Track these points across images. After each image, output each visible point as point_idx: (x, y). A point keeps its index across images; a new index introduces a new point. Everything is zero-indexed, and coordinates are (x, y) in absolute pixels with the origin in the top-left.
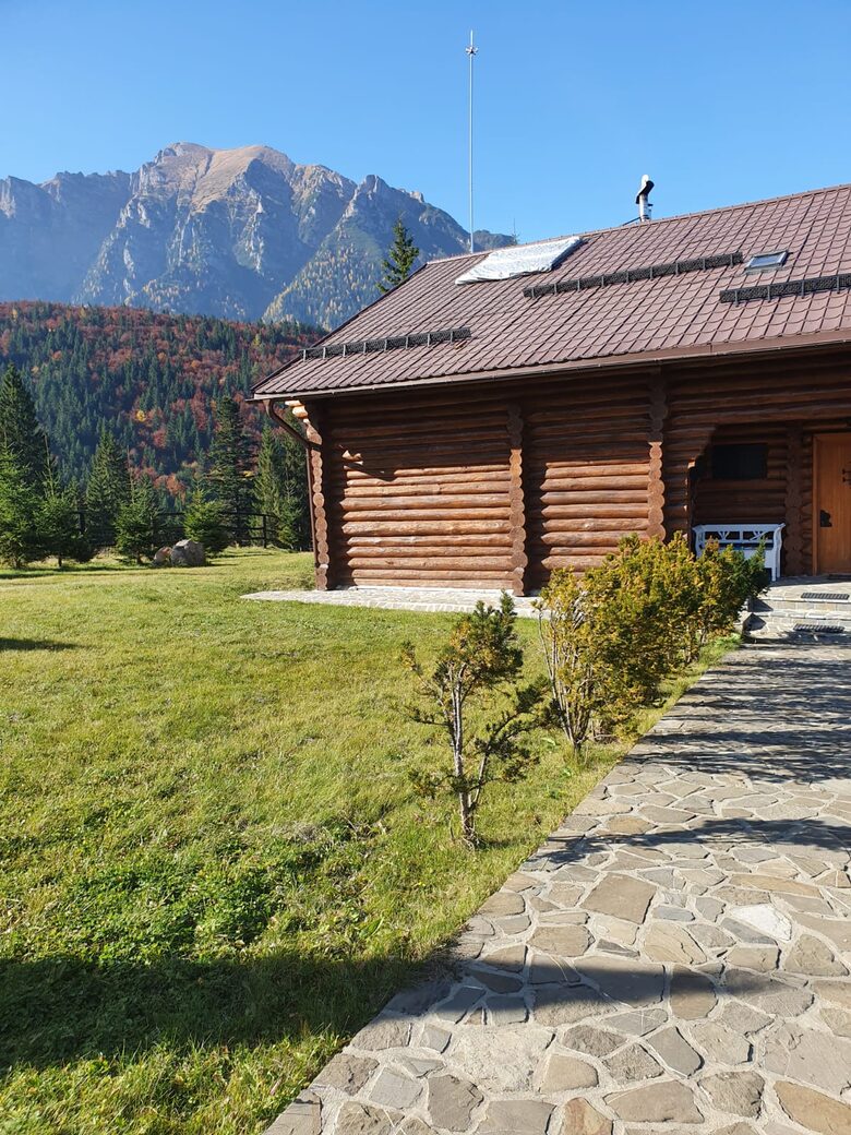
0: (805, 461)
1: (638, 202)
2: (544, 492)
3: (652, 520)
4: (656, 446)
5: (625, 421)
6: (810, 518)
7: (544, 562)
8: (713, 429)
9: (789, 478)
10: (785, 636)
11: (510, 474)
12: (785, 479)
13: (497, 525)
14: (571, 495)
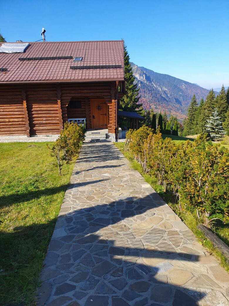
0: (89, 105)
1: (42, 35)
2: (33, 111)
3: (60, 118)
4: (59, 101)
5: (51, 95)
6: (91, 117)
7: (34, 128)
8: (71, 98)
9: (86, 108)
10: (90, 141)
11: (23, 107)
12: (85, 108)
13: (21, 120)
14: (40, 112)
